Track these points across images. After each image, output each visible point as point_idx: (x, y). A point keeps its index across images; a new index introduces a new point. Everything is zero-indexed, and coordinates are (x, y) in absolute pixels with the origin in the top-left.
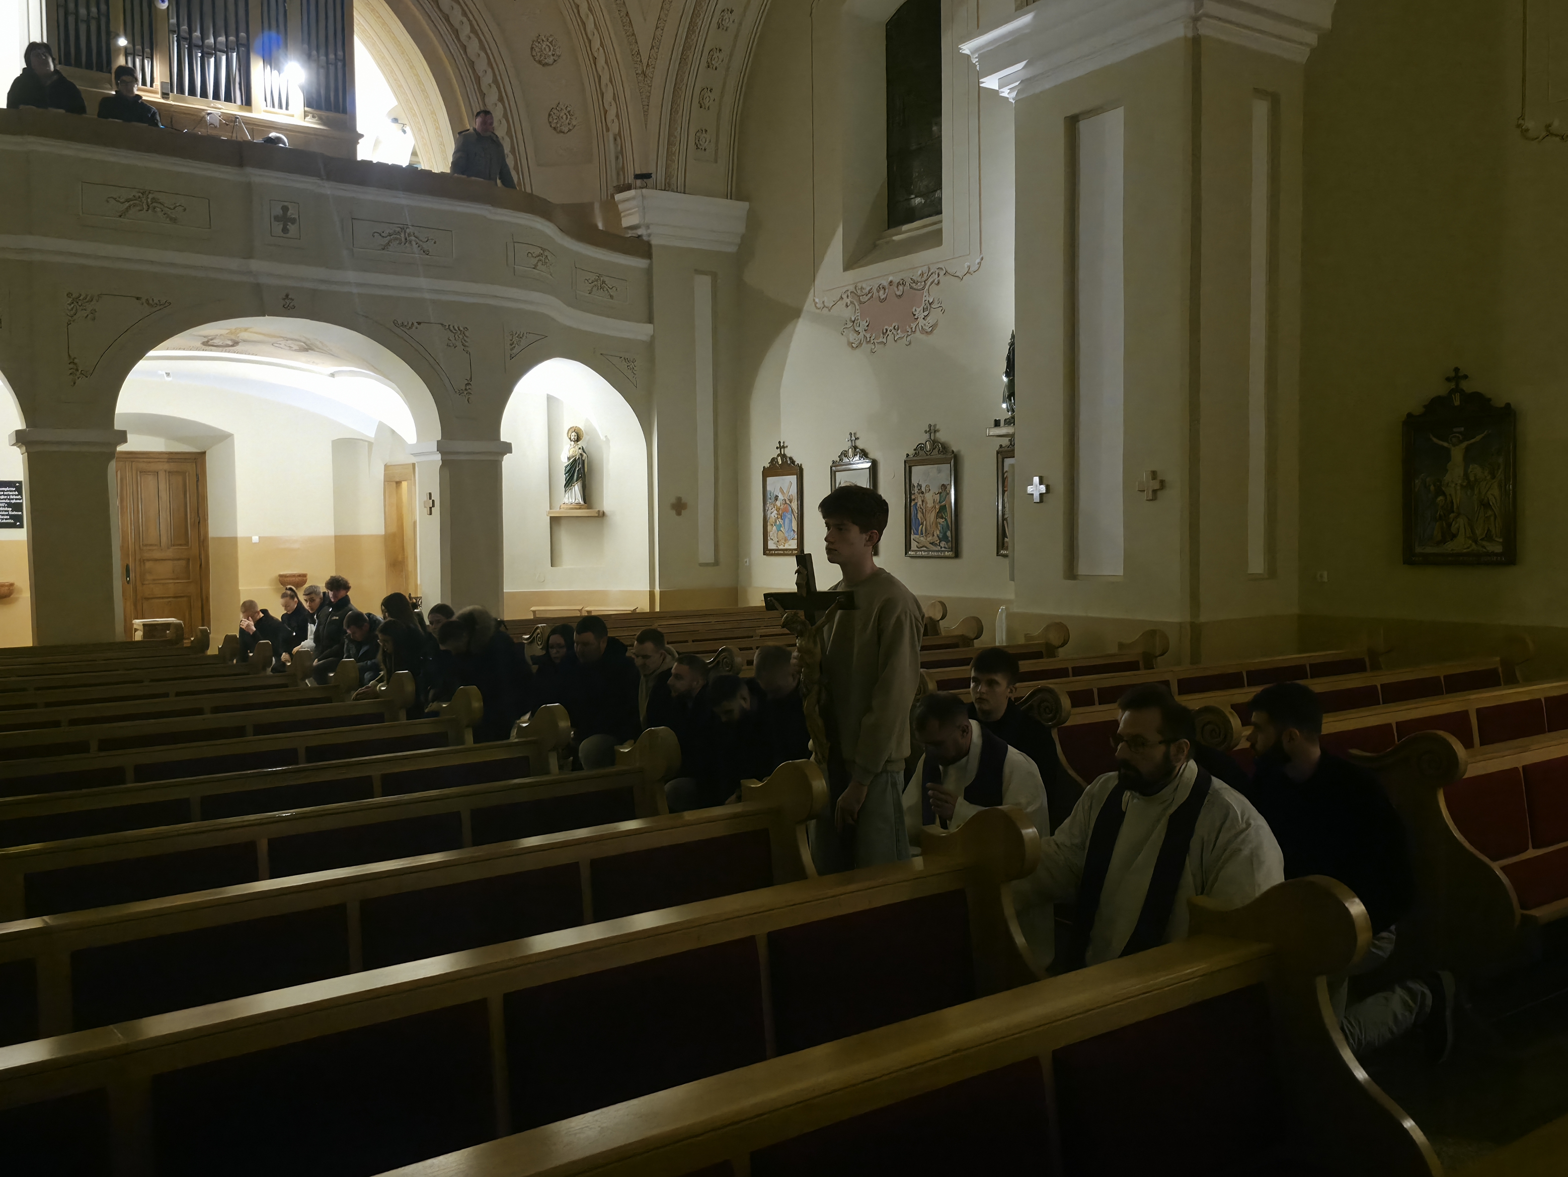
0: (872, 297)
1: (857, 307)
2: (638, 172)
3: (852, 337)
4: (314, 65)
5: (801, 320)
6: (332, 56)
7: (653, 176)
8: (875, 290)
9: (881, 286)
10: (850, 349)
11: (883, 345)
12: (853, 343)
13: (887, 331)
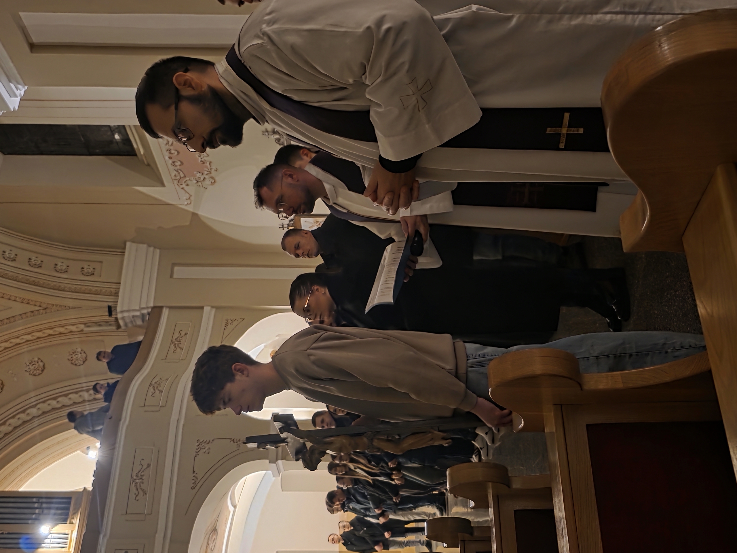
0: (180, 170)
1: (188, 179)
2: (107, 314)
3: (208, 182)
4: (41, 517)
5: (200, 213)
6: (36, 505)
7: (110, 304)
8: (176, 168)
9: (173, 164)
10: (216, 184)
11: (212, 164)
12: (212, 182)
13: (201, 161)
